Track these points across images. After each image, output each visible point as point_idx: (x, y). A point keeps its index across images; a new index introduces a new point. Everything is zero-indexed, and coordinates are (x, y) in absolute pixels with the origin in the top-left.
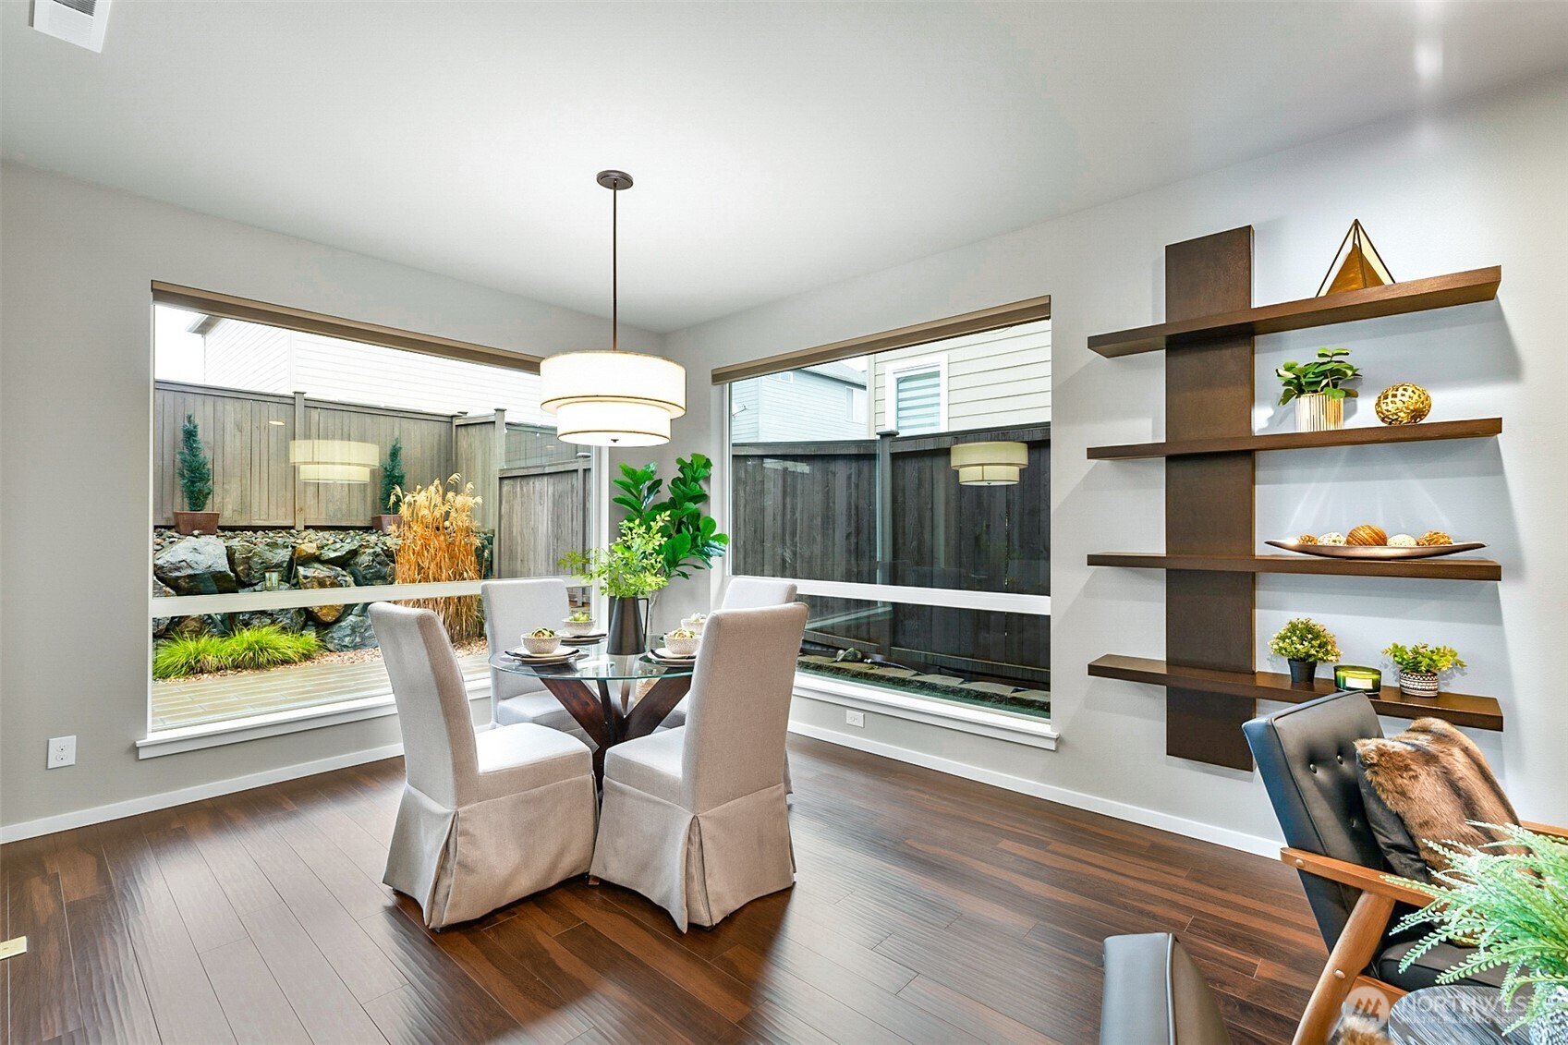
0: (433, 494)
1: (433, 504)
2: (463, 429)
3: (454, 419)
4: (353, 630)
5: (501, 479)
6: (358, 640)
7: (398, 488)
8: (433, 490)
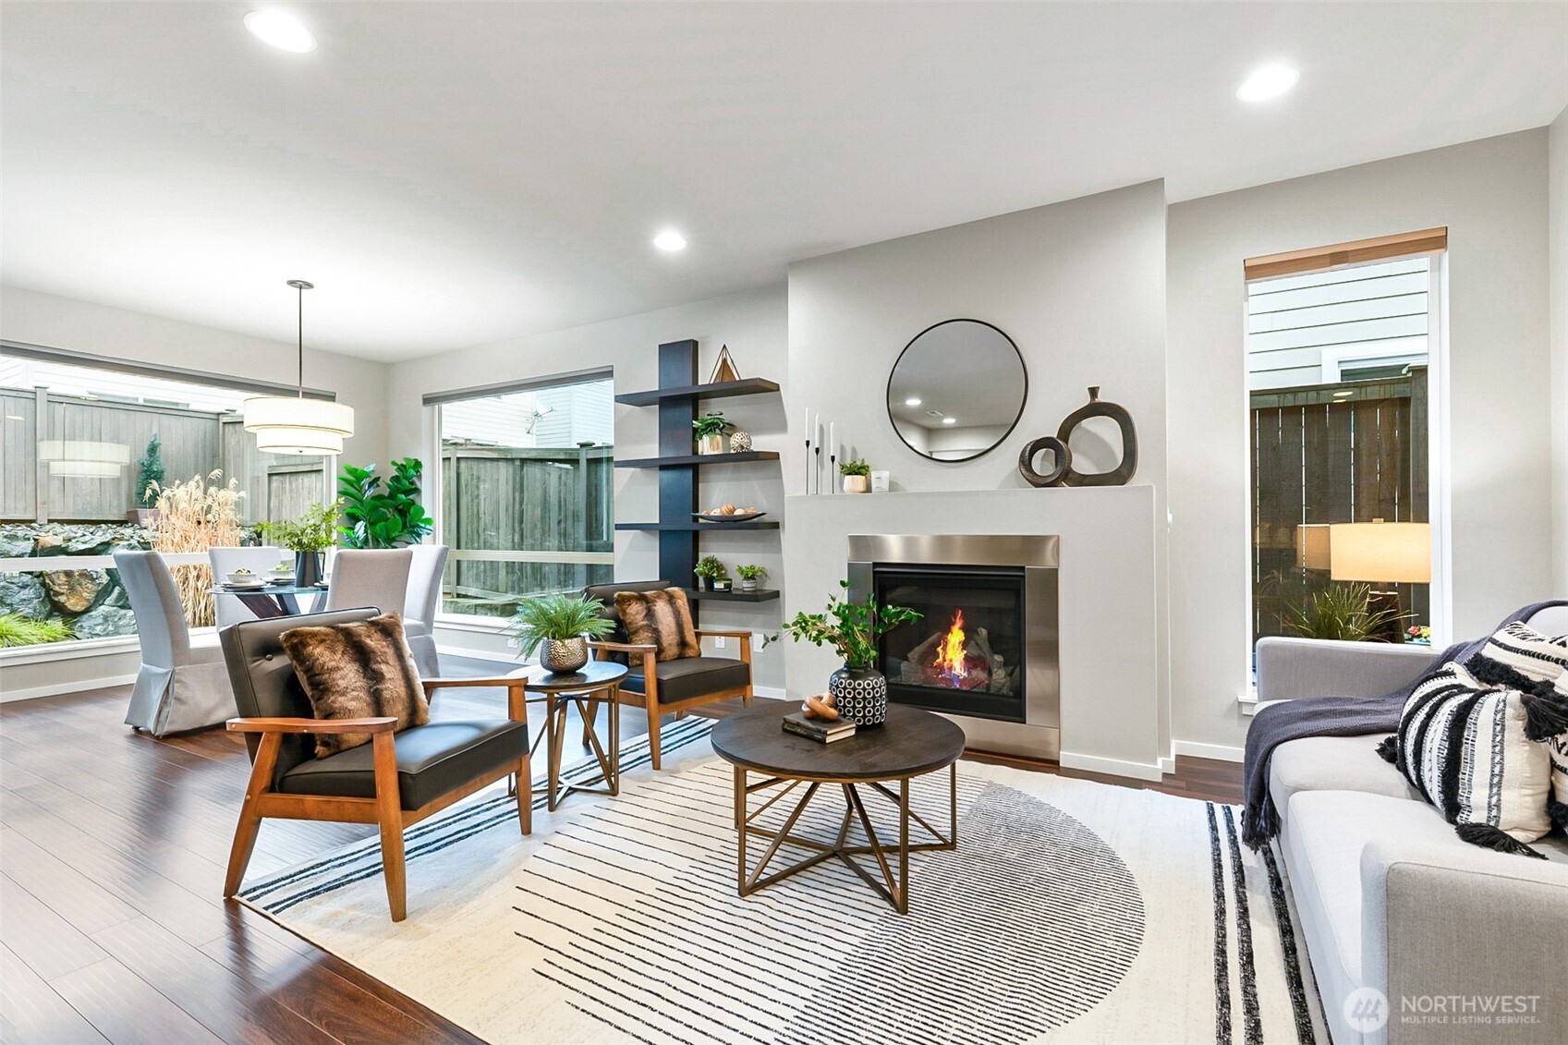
0: (194, 489)
1: (193, 498)
2: (231, 426)
3: (221, 416)
4: (106, 619)
5: (270, 475)
6: (111, 628)
7: (154, 482)
8: (194, 486)
